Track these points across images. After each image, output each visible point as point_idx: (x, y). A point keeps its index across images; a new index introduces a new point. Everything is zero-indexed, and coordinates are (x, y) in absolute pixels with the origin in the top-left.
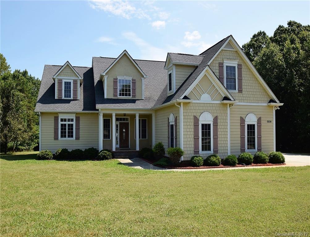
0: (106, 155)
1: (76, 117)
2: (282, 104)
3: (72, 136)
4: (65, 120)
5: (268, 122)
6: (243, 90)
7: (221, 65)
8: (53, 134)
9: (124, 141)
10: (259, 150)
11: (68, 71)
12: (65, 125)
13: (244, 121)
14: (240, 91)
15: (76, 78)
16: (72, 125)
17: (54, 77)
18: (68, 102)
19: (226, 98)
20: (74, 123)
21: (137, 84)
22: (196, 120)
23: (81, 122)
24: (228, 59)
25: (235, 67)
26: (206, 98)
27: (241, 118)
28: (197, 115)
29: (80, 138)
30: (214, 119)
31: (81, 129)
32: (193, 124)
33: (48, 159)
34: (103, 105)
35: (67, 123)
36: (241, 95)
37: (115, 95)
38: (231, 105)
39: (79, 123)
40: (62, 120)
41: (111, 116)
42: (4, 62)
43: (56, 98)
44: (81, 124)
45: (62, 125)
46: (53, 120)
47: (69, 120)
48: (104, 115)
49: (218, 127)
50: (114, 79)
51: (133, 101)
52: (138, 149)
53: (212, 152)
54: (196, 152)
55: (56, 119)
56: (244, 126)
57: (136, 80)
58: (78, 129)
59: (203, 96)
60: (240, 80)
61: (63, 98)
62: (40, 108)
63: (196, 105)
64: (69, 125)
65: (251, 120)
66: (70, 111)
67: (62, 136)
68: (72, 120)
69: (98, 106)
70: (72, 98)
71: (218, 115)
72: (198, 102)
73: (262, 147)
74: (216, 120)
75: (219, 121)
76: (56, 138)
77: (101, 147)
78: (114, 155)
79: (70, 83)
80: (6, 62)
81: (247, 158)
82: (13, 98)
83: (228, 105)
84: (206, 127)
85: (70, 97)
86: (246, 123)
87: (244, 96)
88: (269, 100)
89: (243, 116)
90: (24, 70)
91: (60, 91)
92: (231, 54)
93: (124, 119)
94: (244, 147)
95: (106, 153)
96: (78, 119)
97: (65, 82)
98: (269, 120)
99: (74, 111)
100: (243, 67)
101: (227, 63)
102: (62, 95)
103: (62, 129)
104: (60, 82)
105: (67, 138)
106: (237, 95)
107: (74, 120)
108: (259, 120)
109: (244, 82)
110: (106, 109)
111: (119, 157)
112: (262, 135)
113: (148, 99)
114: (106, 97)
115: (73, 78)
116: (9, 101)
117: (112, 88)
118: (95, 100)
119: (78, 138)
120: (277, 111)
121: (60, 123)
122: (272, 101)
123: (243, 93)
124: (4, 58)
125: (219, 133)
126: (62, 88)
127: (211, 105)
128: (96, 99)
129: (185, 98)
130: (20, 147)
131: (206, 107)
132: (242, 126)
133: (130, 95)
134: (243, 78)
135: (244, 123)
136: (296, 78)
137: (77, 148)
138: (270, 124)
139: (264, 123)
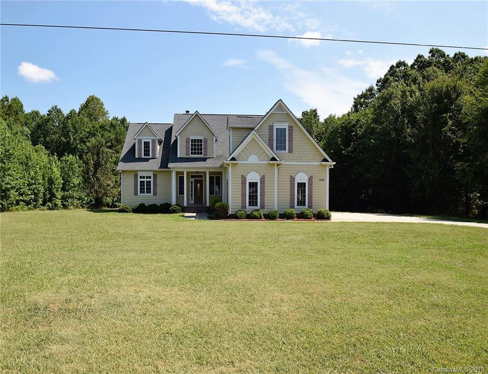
0: (175, 209)
1: (154, 175)
2: (335, 163)
3: (150, 192)
4: (144, 177)
5: (321, 180)
6: (294, 150)
7: (271, 128)
8: (133, 190)
9: (198, 196)
10: (310, 207)
11: (147, 132)
12: (144, 182)
13: (294, 179)
14: (291, 151)
15: (155, 138)
16: (150, 182)
17: (135, 138)
18: (147, 160)
19: (273, 159)
20: (152, 180)
21: (209, 143)
22: (244, 179)
23: (158, 179)
24: (278, 122)
25: (285, 129)
26: (253, 159)
27: (291, 176)
28: (244, 174)
29: (158, 194)
30: (261, 178)
31: (158, 186)
32: (240, 182)
33: (127, 212)
34: (175, 164)
35: (145, 180)
36: (292, 155)
37: (187, 154)
38: (278, 165)
39: (156, 180)
40: (141, 177)
41: (183, 173)
42: (102, 108)
43: (136, 157)
44: (158, 181)
45: (141, 182)
46: (133, 177)
47: (147, 177)
48: (177, 173)
49: (266, 185)
50: (187, 139)
51: (204, 160)
52: (208, 205)
53: (259, 207)
54: (244, 207)
55: (136, 176)
56: (294, 184)
57: (208, 139)
58: (155, 185)
59: (250, 157)
60: (291, 141)
61: (143, 157)
62: (122, 166)
63: (244, 165)
64: (147, 182)
65: (301, 178)
66: (148, 169)
67: (141, 192)
68: (150, 177)
69: (170, 165)
70: (151, 157)
71: (265, 174)
72: (245, 162)
73: (313, 204)
74: (263, 179)
75: (266, 179)
76: (136, 194)
77: (174, 202)
78: (184, 210)
79: (149, 142)
80: (104, 107)
81: (289, 213)
82: (103, 155)
83: (276, 165)
84: (253, 185)
85: (149, 156)
86: (296, 181)
87: (295, 156)
88: (322, 159)
89: (293, 175)
90: (123, 117)
91: (140, 150)
92: (282, 117)
93: (198, 176)
94: (294, 204)
95: (176, 207)
96: (155, 176)
97: (145, 142)
98: (321, 178)
99: (152, 169)
100: (294, 128)
101: (277, 126)
102: (141, 154)
103: (141, 185)
104: (140, 141)
105: (145, 194)
106: (287, 155)
107: (152, 177)
108: (310, 179)
109: (295, 143)
110: (178, 168)
111: (189, 211)
112: (313, 193)
113: (219, 157)
114: (178, 156)
115: (152, 138)
116: (99, 158)
117: (185, 147)
118: (168, 159)
119: (155, 194)
120: (330, 170)
121: (139, 180)
122: (325, 160)
123: (294, 153)
124: (102, 103)
125: (266, 191)
126: (141, 147)
127: (258, 165)
128: (170, 158)
129: (233, 159)
130: (117, 204)
131: (254, 168)
132: (292, 185)
133: (201, 154)
134: (294, 139)
135: (294, 182)
136: (408, 127)
137: (153, 203)
138: (322, 182)
139: (315, 181)
